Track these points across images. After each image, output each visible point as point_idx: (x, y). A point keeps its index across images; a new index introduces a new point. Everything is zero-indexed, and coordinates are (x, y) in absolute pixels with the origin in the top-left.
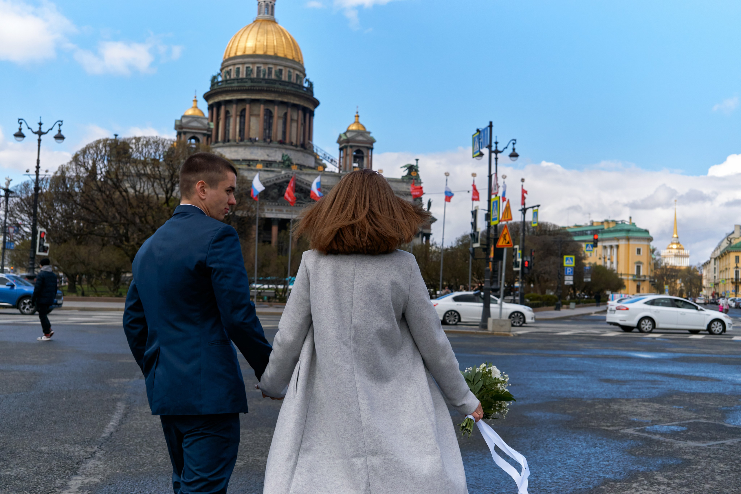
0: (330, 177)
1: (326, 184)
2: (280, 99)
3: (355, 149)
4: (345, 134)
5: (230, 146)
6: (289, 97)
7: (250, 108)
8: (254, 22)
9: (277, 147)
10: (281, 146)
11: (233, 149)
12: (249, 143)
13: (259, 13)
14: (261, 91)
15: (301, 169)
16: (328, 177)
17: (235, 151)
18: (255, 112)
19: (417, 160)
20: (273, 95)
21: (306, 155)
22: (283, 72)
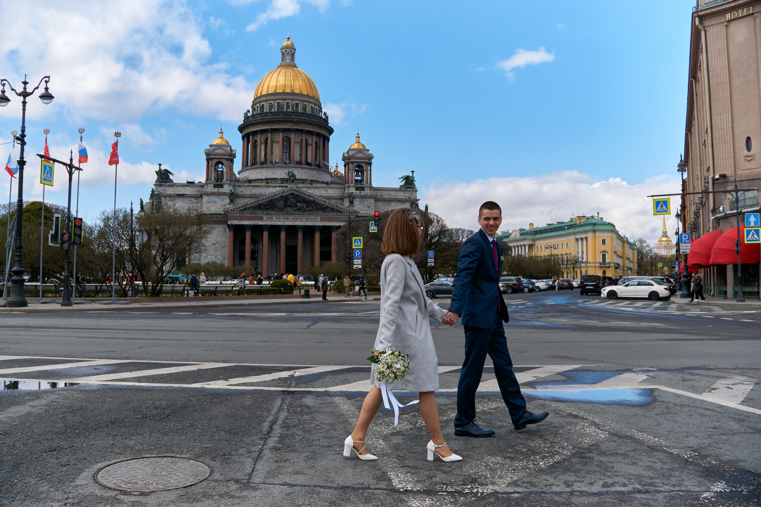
0: (336, 189)
1: (333, 195)
2: (296, 127)
3: (356, 164)
4: (348, 152)
5: (256, 168)
6: (304, 125)
7: (271, 136)
8: (279, 67)
9: (293, 167)
10: (297, 166)
11: (259, 171)
12: (270, 165)
13: (283, 60)
14: (279, 122)
15: (311, 184)
16: (334, 190)
17: (260, 172)
18: (276, 140)
19: (413, 172)
20: (289, 124)
21: (321, 172)
22: (299, 106)
